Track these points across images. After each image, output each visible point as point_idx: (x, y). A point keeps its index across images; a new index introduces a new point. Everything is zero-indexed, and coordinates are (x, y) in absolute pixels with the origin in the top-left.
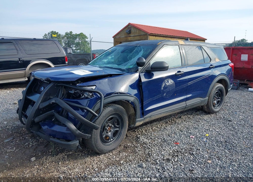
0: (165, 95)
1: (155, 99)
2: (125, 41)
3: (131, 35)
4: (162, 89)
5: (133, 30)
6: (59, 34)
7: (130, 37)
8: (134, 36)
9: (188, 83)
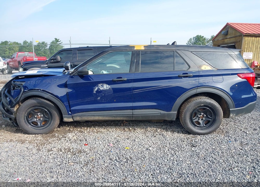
0: (99, 98)
1: (86, 101)
2: (222, 44)
3: (228, 37)
4: (95, 92)
5: (230, 31)
6: (204, 38)
7: (226, 38)
8: (230, 38)
9: (133, 91)
